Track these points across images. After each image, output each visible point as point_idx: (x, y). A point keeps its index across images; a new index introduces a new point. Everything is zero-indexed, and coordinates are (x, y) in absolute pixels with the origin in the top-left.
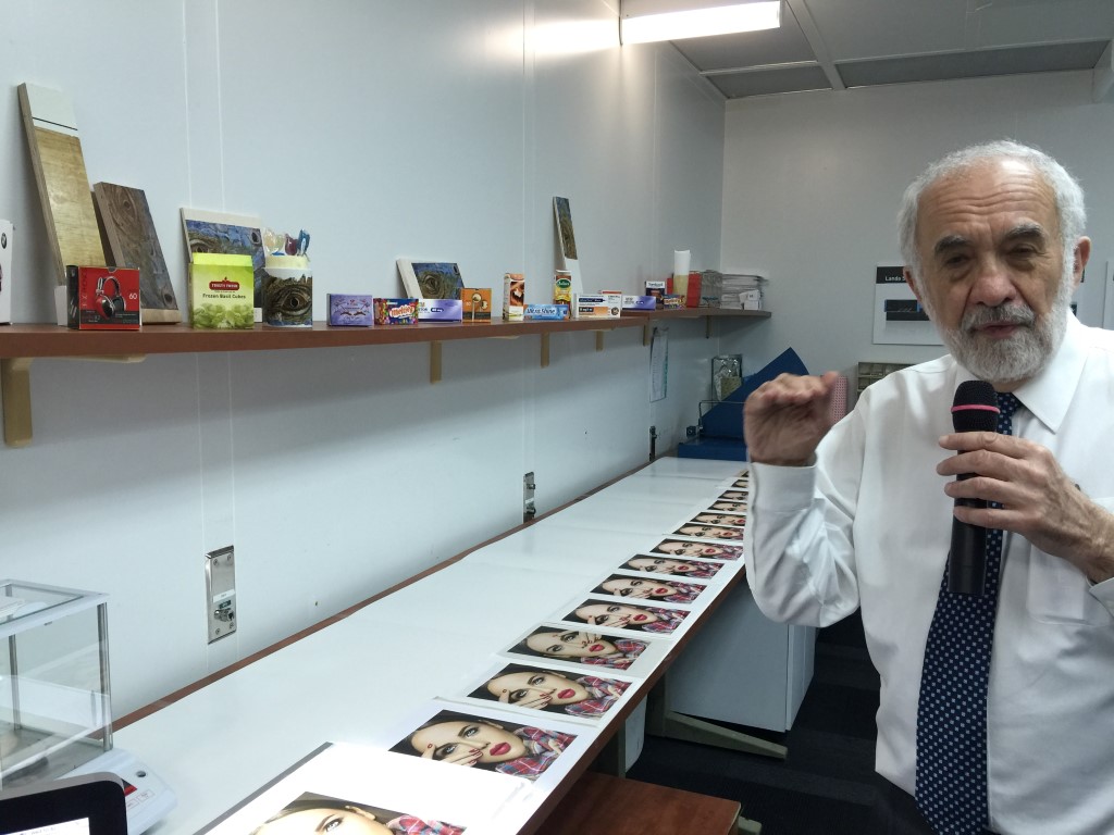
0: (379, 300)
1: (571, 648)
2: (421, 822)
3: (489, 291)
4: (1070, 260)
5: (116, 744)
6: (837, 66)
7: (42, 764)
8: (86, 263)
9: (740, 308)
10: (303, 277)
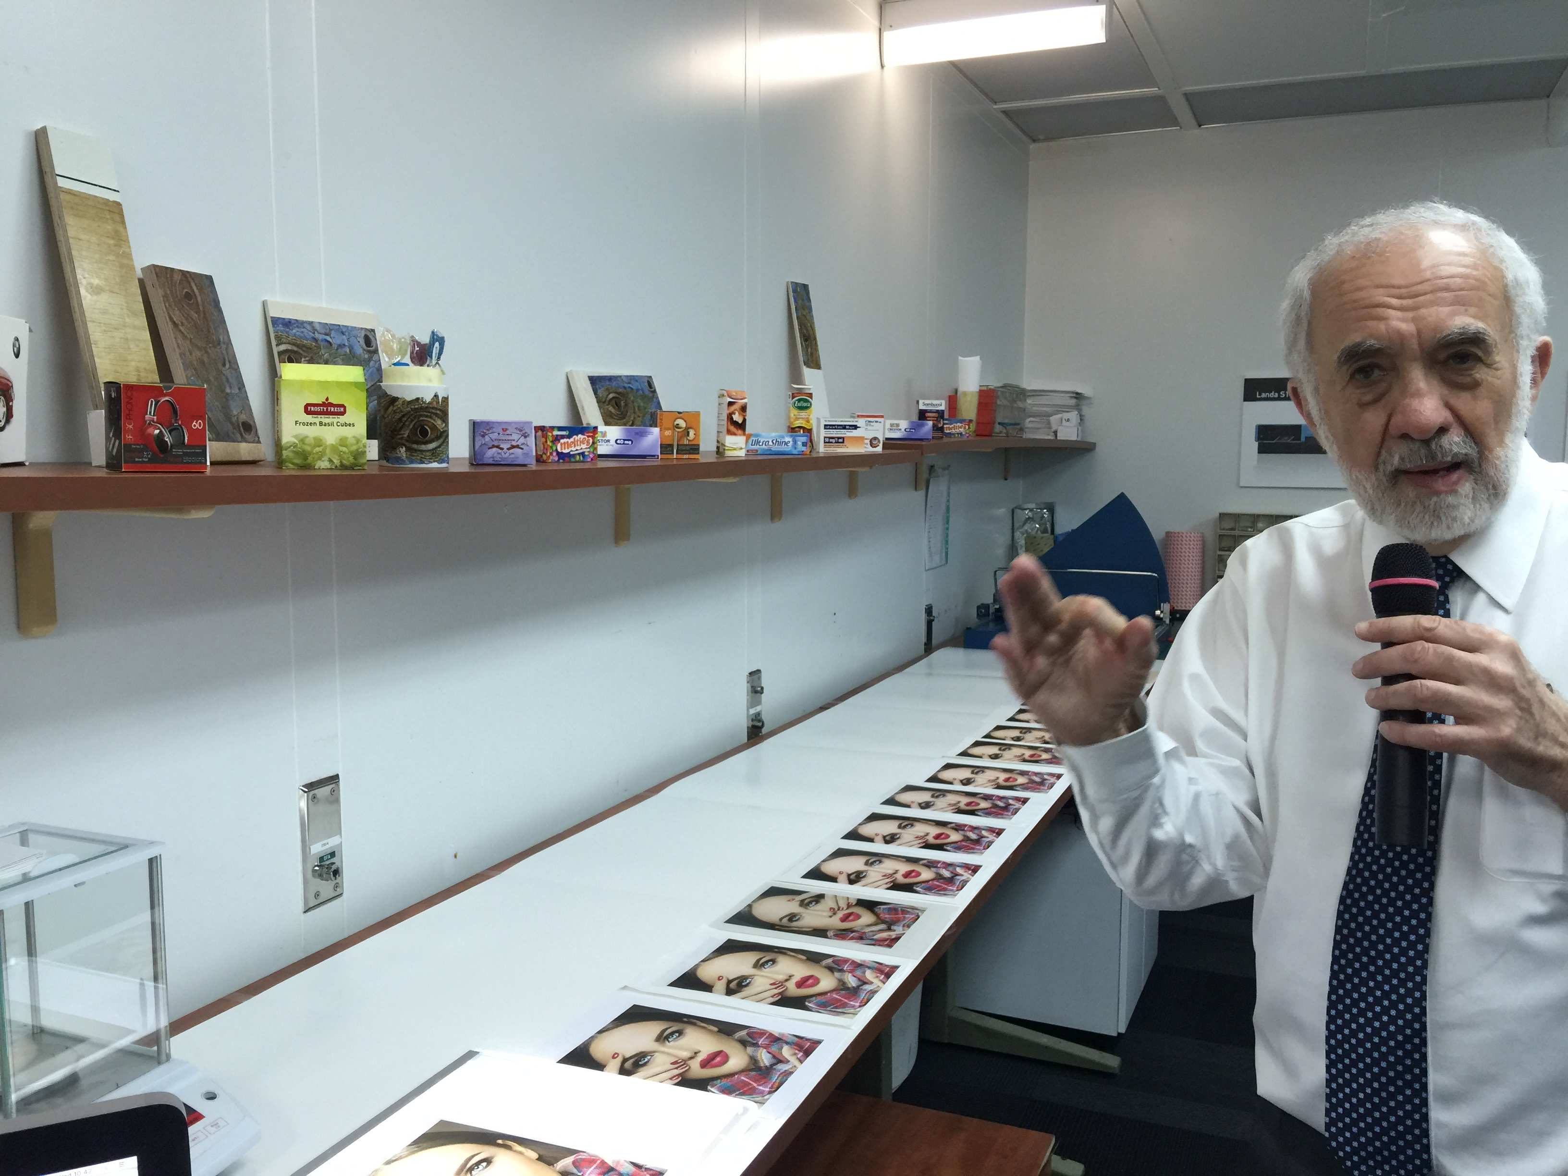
0: (542, 429)
1: (813, 917)
2: (603, 1163)
3: (697, 415)
4: (1526, 369)
5: (174, 1054)
6: (1187, 96)
7: (71, 1082)
8: (132, 379)
9: (1051, 437)
10: (436, 396)
